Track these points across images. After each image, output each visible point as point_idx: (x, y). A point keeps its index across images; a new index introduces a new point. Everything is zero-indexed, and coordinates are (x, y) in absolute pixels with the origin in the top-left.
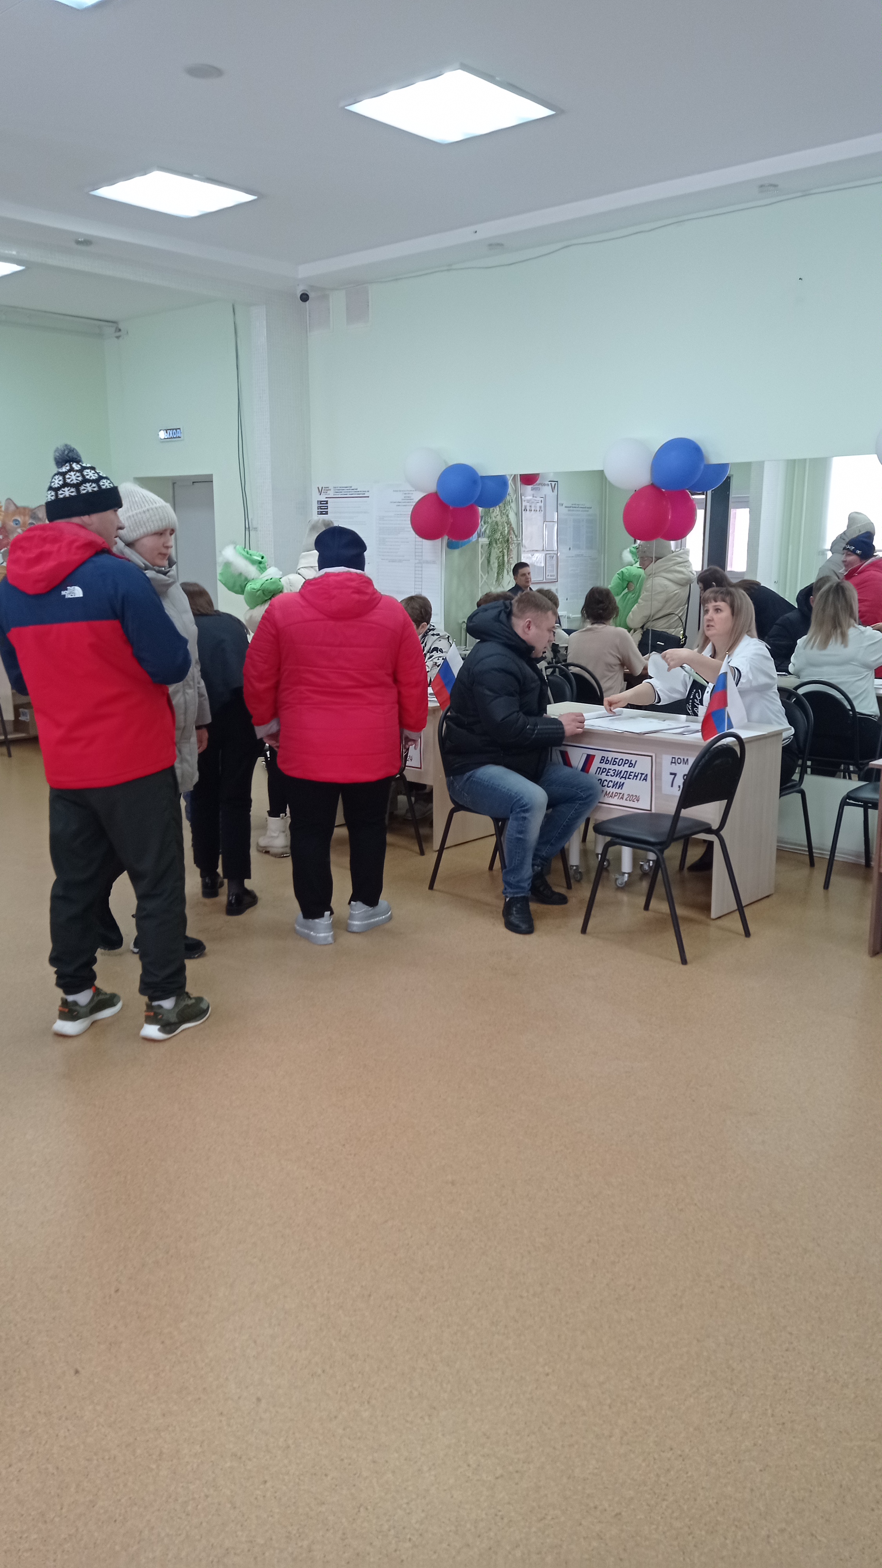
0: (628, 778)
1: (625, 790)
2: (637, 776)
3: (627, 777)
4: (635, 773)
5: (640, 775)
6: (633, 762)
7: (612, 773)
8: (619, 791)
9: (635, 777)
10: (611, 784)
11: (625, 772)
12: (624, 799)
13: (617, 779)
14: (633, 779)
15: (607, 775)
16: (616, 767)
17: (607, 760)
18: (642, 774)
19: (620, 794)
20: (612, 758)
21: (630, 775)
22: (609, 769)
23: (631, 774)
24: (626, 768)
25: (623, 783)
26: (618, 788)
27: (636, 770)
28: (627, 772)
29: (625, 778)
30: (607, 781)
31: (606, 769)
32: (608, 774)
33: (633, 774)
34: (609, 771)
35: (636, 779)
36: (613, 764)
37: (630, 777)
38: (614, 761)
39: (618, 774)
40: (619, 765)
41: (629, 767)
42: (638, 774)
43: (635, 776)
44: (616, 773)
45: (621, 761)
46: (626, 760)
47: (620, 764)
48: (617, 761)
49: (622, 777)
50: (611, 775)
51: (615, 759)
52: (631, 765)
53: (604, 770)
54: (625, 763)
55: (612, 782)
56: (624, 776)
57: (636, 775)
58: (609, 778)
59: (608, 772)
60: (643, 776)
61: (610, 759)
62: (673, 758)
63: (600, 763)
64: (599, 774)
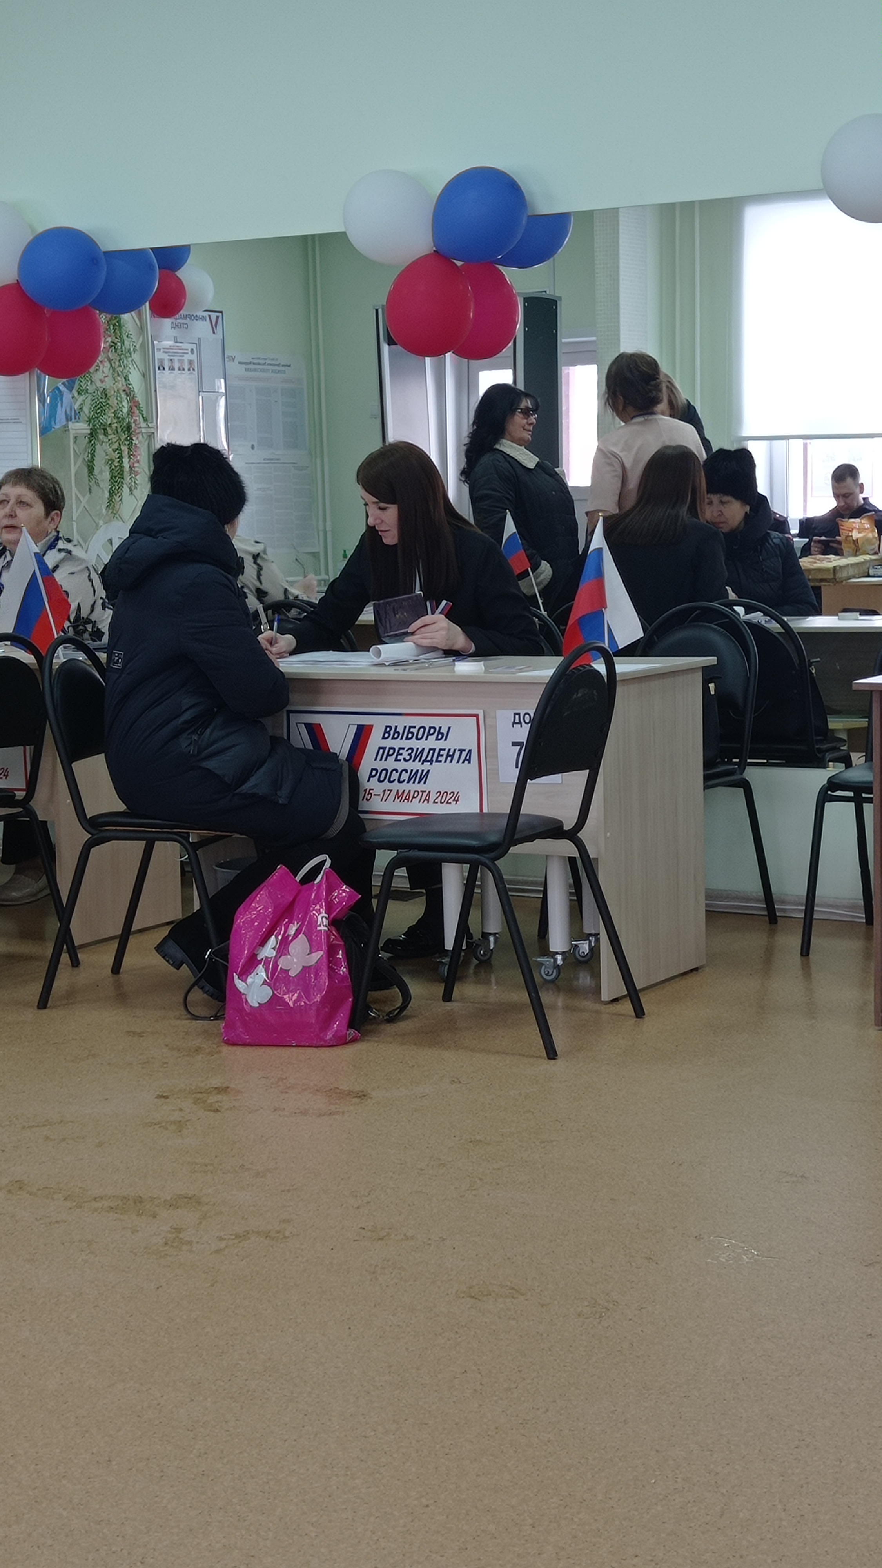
0: (437, 761)
1: (432, 785)
2: (452, 756)
3: (434, 759)
4: (449, 750)
5: (457, 754)
6: (444, 731)
7: (405, 754)
8: (420, 787)
9: (449, 758)
10: (405, 776)
11: (430, 749)
12: (431, 800)
13: (416, 766)
14: (445, 762)
15: (396, 760)
16: (414, 743)
17: (395, 732)
18: (461, 751)
19: (423, 792)
20: (405, 727)
21: (439, 755)
22: (400, 749)
23: (442, 752)
24: (431, 742)
25: (429, 771)
26: (419, 782)
27: (450, 744)
28: (434, 750)
29: (431, 762)
30: (397, 771)
31: (394, 749)
32: (399, 757)
33: (444, 753)
34: (401, 751)
35: (451, 762)
36: (407, 738)
37: (440, 759)
38: (409, 732)
39: (416, 755)
40: (417, 739)
41: (437, 739)
42: (455, 750)
43: (448, 755)
44: (413, 755)
45: (422, 730)
46: (431, 728)
47: (420, 736)
48: (415, 731)
49: (425, 761)
50: (404, 759)
51: (410, 727)
52: (441, 735)
53: (391, 751)
54: (429, 734)
55: (406, 771)
56: (429, 759)
57: (451, 753)
58: (400, 766)
59: (399, 754)
60: (464, 754)
61: (400, 730)
62: (515, 714)
63: (384, 738)
64: (381, 760)
